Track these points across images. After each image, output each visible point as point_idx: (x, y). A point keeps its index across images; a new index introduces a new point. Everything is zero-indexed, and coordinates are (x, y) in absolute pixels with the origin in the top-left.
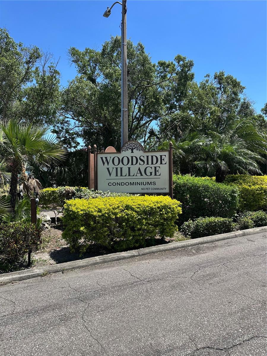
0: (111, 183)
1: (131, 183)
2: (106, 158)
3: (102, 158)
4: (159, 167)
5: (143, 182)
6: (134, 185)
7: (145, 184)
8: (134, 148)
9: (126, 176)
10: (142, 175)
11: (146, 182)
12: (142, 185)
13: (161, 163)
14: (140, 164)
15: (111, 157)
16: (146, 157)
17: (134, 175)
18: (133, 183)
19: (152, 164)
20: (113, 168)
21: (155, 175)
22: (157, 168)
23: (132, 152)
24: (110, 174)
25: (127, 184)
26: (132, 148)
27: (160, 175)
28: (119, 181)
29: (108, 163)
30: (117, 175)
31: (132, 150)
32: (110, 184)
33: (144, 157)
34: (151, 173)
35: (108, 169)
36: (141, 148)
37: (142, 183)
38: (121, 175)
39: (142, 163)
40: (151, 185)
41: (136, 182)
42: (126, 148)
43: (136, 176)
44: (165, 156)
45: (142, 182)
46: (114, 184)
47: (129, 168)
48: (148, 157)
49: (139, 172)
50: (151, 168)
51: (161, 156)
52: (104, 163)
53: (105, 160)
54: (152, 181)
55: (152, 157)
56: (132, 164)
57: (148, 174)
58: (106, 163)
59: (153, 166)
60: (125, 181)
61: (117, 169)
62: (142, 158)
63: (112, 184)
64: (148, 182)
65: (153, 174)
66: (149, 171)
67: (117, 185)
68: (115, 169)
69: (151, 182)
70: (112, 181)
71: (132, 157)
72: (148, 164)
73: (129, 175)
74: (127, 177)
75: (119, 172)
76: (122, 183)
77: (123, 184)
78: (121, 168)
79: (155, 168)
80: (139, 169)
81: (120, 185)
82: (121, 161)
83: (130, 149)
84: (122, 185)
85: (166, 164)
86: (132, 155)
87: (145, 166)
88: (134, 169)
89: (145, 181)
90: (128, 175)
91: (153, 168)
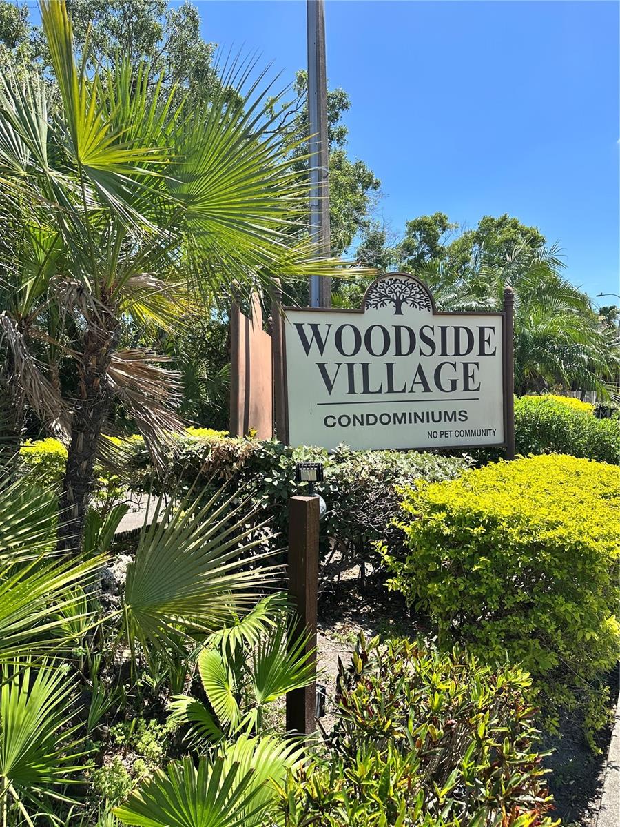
0: (334, 418)
1: (395, 415)
2: (314, 327)
3: (299, 327)
4: (477, 364)
5: (433, 413)
6: (405, 423)
7: (437, 418)
8: (404, 300)
9: (380, 391)
10: (427, 389)
11: (440, 413)
12: (428, 421)
13: (482, 353)
14: (421, 353)
15: (329, 325)
16: (438, 331)
17: (404, 391)
18: (404, 415)
19: (457, 353)
20: (339, 364)
21: (466, 388)
22: (471, 368)
23: (399, 312)
24: (330, 387)
25: (385, 419)
26: (398, 298)
27: (478, 389)
28: (359, 411)
29: (321, 347)
30: (352, 390)
31: (398, 304)
32: (330, 421)
33: (432, 329)
34: (454, 382)
35: (322, 366)
36: (425, 300)
37: (430, 417)
38: (366, 390)
39: (427, 349)
40: (455, 420)
41: (410, 414)
42: (377, 295)
43: (411, 391)
44: (493, 328)
45: (428, 413)
46: (345, 421)
47: (390, 366)
48: (444, 329)
49: (418, 379)
50: (454, 365)
51: (482, 330)
52: (307, 348)
53: (313, 333)
54: (458, 407)
55: (457, 329)
56: (399, 353)
57: (446, 385)
58: (314, 346)
59: (459, 360)
60: (377, 410)
61: (351, 366)
62: (427, 332)
63: (336, 421)
64: (446, 413)
65: (460, 385)
66: (447, 374)
67: (355, 425)
68: (344, 368)
69: (454, 413)
70: (337, 411)
71: (398, 329)
72: (444, 353)
73: (391, 390)
74: (385, 396)
75: (358, 379)
76: (368, 416)
77: (372, 420)
78: (365, 366)
79: (466, 365)
80: (420, 371)
81: (362, 424)
82: (363, 340)
83: (392, 300)
84: (368, 424)
85: (494, 354)
86: (399, 321)
87: (437, 359)
88: (405, 369)
89: (437, 408)
90: (385, 388)
91: (460, 368)
